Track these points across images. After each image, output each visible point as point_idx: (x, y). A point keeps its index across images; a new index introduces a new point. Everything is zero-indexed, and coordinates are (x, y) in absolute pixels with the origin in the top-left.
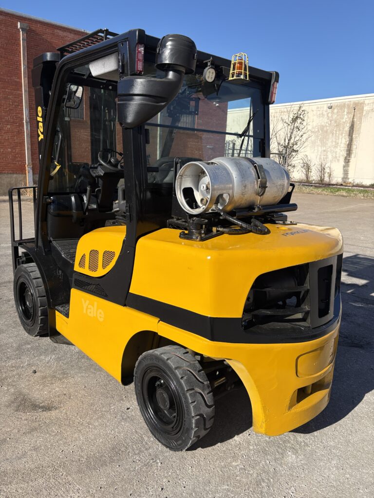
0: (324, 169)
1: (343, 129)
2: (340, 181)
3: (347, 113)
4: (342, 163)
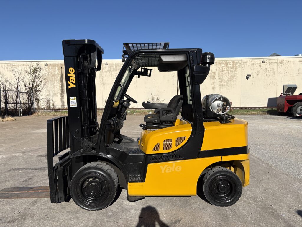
0: (49, 100)
1: (57, 78)
2: (60, 107)
3: (58, 69)
4: (59, 97)
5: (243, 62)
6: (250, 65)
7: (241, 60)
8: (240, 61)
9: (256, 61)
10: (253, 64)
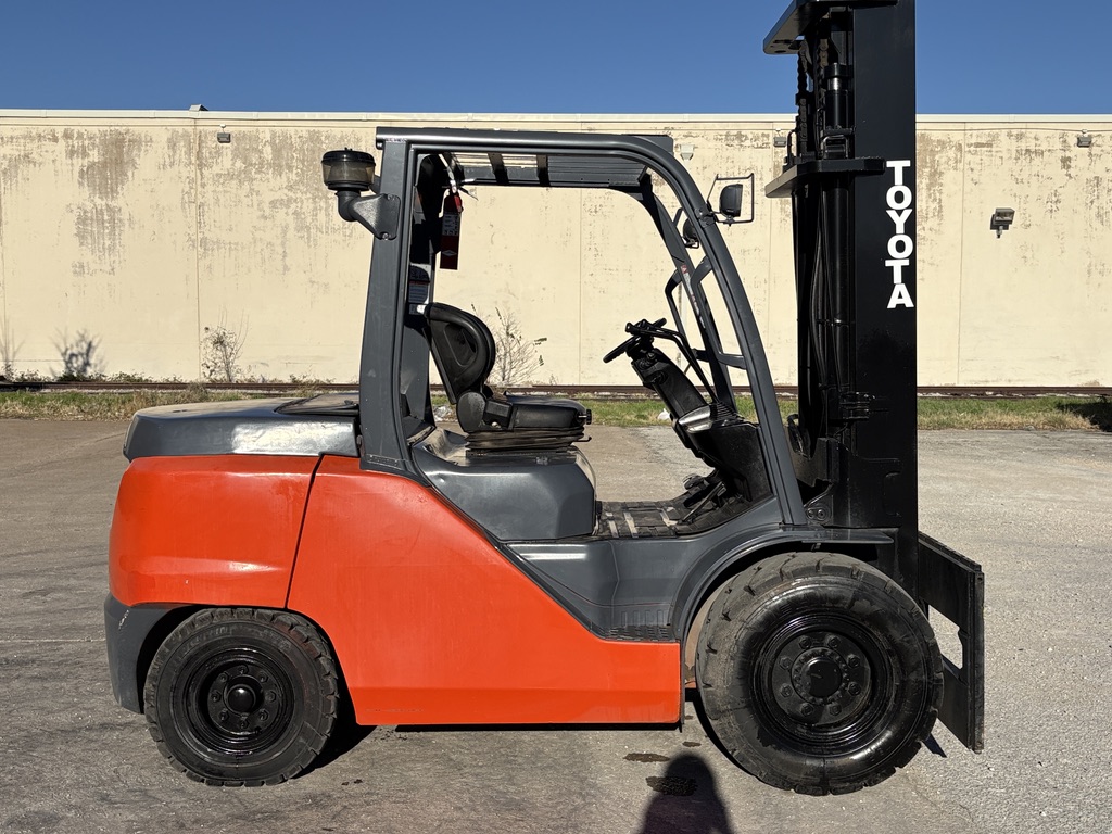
5: (974, 141)
6: (1010, 158)
7: (962, 126)
8: (957, 137)
9: (1042, 134)
10: (1028, 151)
